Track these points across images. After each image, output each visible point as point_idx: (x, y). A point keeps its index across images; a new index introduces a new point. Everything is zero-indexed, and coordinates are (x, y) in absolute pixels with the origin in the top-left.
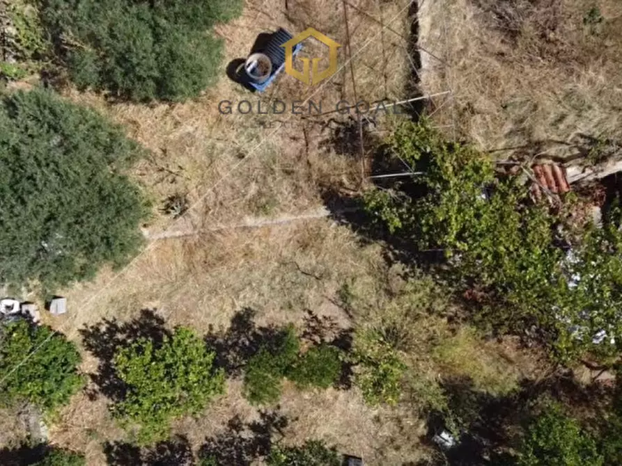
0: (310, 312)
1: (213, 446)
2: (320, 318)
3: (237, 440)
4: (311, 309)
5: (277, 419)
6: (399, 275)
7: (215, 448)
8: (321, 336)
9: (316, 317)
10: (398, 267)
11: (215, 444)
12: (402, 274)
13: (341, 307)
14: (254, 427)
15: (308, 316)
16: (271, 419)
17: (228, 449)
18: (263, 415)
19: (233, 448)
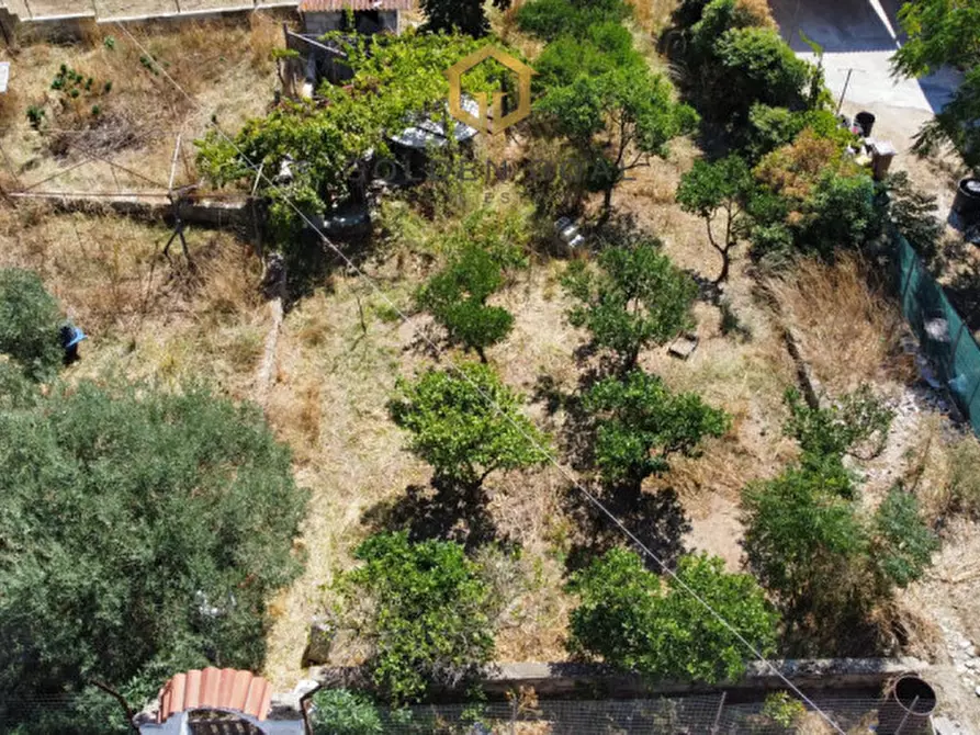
0: (406, 349)
1: (574, 456)
2: (415, 340)
3: (566, 430)
4: (402, 347)
5: (541, 385)
6: (377, 268)
7: (578, 455)
8: (439, 340)
9: (414, 345)
10: (368, 267)
11: (571, 454)
12: (376, 264)
13: (404, 321)
14: (551, 409)
15: (412, 351)
16: (541, 392)
17: (579, 440)
18: (535, 400)
19: (578, 435)
